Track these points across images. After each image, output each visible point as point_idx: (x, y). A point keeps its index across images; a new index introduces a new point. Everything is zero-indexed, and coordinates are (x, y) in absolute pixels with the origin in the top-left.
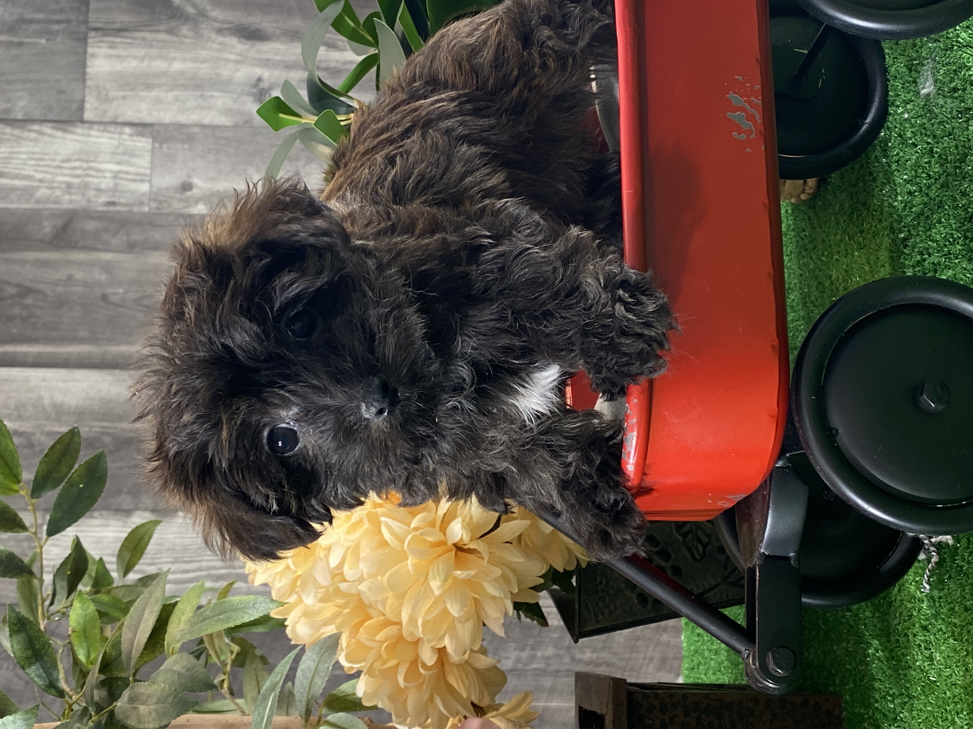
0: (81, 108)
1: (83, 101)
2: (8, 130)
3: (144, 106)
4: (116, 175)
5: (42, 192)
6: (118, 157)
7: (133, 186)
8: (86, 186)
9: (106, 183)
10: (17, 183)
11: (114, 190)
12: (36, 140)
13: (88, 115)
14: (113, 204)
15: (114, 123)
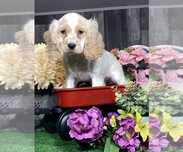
0: (143, 30)
1: (144, 30)
2: (139, 20)
3: (144, 39)
4: (133, 36)
5: (130, 26)
6: (136, 36)
7: (132, 38)
8: (131, 32)
9: (132, 35)
10: (131, 22)
11: (131, 36)
12: (138, 24)
13: (142, 31)
14: (129, 36)
15: (141, 35)
